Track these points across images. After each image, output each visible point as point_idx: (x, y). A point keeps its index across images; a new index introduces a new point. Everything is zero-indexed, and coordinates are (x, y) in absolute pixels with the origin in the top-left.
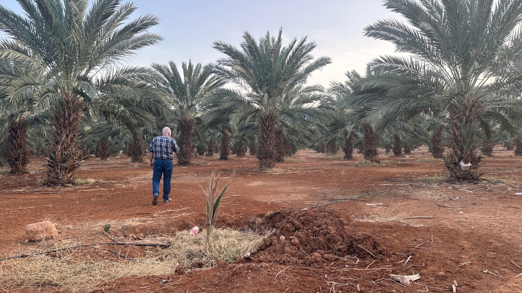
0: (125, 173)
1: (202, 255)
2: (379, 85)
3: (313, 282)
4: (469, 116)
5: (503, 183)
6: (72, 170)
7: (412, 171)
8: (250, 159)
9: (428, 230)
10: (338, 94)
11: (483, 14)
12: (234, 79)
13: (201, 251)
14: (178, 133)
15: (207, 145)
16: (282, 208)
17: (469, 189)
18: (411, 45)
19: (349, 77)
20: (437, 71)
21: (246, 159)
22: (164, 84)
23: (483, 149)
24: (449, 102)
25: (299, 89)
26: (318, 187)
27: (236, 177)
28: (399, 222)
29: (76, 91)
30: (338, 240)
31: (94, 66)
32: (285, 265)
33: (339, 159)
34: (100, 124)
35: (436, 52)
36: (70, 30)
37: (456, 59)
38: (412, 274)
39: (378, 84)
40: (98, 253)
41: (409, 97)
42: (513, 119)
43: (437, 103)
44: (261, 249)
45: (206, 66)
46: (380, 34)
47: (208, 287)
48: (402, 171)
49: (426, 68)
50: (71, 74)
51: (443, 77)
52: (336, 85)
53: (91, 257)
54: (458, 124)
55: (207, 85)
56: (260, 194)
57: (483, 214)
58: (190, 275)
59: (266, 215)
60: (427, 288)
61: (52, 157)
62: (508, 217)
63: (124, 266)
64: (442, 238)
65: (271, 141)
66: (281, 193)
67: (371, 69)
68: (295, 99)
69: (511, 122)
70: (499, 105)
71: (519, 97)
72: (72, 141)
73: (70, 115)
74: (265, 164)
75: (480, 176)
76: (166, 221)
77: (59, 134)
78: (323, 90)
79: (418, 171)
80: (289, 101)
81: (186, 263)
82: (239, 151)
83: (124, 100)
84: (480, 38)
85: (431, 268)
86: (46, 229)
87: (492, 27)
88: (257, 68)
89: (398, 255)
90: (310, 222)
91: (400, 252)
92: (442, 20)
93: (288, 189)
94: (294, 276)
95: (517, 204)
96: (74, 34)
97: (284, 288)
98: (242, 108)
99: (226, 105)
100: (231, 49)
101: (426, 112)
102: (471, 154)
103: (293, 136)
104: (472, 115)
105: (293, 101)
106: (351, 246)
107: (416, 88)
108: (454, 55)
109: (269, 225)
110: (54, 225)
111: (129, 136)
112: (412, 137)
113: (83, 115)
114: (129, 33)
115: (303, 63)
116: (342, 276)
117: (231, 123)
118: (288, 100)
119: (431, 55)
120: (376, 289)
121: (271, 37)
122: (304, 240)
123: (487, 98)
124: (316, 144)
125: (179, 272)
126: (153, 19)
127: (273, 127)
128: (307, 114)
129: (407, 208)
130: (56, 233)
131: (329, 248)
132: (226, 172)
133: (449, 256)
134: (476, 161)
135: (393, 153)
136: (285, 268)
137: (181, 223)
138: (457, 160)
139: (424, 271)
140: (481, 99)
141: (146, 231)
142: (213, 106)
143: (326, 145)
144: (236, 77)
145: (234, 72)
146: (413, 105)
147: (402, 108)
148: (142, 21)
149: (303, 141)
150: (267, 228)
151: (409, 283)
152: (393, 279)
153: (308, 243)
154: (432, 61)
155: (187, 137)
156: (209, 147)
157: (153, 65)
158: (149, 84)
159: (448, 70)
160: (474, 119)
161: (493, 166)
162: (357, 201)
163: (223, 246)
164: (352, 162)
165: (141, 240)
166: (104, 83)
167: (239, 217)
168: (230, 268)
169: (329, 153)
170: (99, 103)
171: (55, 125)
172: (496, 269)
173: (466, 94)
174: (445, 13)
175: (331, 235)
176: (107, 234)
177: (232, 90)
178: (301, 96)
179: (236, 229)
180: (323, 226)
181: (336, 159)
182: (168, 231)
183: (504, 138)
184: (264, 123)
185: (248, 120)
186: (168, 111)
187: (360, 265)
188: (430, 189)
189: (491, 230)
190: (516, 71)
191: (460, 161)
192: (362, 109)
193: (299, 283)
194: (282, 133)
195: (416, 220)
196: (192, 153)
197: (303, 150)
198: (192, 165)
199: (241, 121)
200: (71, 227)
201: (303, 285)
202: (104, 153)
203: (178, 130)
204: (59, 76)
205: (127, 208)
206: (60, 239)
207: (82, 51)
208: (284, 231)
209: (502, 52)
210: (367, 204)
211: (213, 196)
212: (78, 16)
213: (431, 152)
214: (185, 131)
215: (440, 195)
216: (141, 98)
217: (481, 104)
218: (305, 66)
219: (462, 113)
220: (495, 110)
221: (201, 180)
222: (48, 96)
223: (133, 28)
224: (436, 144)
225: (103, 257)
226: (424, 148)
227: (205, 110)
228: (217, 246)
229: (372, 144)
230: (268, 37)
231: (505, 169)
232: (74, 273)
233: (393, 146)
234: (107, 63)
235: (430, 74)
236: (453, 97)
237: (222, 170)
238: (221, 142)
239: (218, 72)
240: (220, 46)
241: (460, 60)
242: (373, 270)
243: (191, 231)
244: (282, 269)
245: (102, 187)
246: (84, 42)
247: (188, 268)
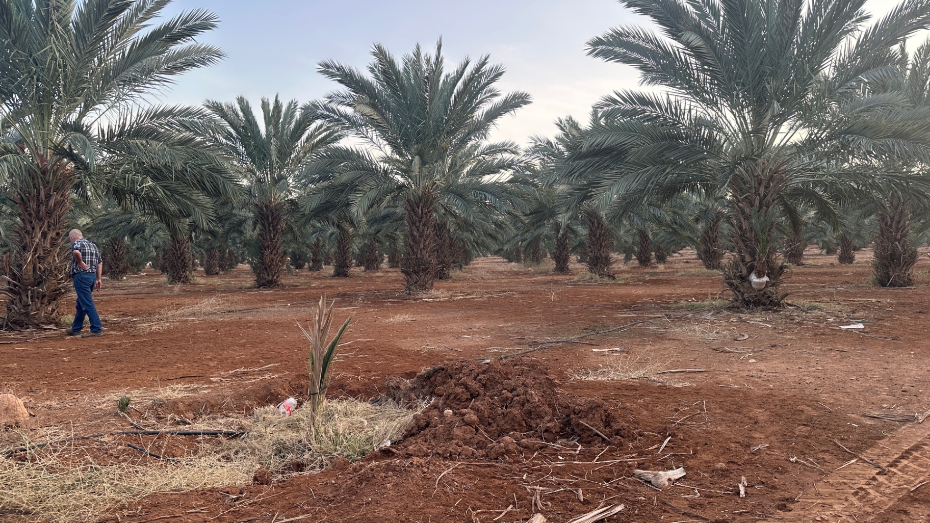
0: (157, 302)
1: (303, 447)
2: (612, 142)
3: (502, 487)
4: (765, 196)
5: (820, 310)
6: (55, 299)
7: (669, 292)
8: (390, 274)
9: (697, 392)
10: (543, 159)
11: (787, 21)
12: (358, 130)
13: (300, 441)
14: (255, 228)
15: (309, 250)
16: (448, 360)
17: (765, 321)
18: (668, 73)
19: (562, 129)
20: (711, 118)
21: (382, 274)
22: (226, 138)
23: (787, 253)
24: (732, 171)
25: (475, 150)
26: (509, 322)
27: (364, 307)
28: (649, 380)
29: (60, 151)
30: (546, 413)
31: (94, 105)
32: (452, 460)
33: (546, 273)
34: (109, 214)
35: (710, 84)
36: (45, 35)
37: (742, 97)
38: (672, 469)
39: (610, 140)
40: (106, 450)
41: (664, 163)
42: (837, 201)
43: (711, 174)
44: (411, 433)
45: (305, 106)
46: (615, 52)
47: (314, 505)
48: (652, 293)
49: (693, 112)
50: (50, 119)
51: (721, 129)
52: (539, 143)
53: (95, 458)
54: (747, 210)
55: (307, 140)
56: (408, 336)
57: (788, 362)
58: (281, 484)
59: (418, 374)
60: (697, 491)
61: (14, 274)
62: (828, 366)
63: (157, 473)
64: (720, 405)
65: (427, 243)
66: (445, 333)
67: (600, 115)
68: (469, 168)
69: (833, 206)
70: (813, 177)
71: (846, 164)
72: (53, 245)
73: (48, 197)
74: (416, 283)
75: (782, 298)
76: (235, 390)
77: (27, 232)
78: (518, 151)
79: (679, 291)
80: (458, 171)
81: (274, 463)
82: (369, 261)
83: (152, 167)
84: (782, 62)
85: (704, 457)
86: (7, 409)
87: (802, 43)
88: (399, 110)
89: (648, 436)
90: (497, 382)
91: (651, 431)
92: (719, 29)
93: (457, 327)
94: (470, 479)
95: (844, 345)
96: (54, 43)
97: (452, 501)
98: (373, 183)
99: (345, 178)
100: (351, 74)
101: (693, 190)
102: (768, 262)
103: (465, 234)
104: (770, 195)
105: (465, 171)
106: (568, 423)
107: (677, 147)
108: (740, 90)
109: (424, 390)
110: (20, 402)
111: (163, 236)
112: (670, 233)
113: (75, 196)
114: (162, 44)
115: (481, 102)
116: (552, 475)
117: (354, 209)
118: (455, 169)
119: (701, 91)
120: (610, 495)
121: (423, 56)
122: (486, 414)
123: (794, 165)
124: (506, 247)
125: (260, 479)
126: (206, 19)
127: (430, 217)
128: (490, 193)
129: (661, 354)
130: (25, 415)
131: (530, 428)
132: (345, 298)
133: (733, 436)
134: (775, 273)
135: (637, 261)
136: (453, 465)
137: (263, 393)
138: (745, 272)
139: (691, 463)
140: (784, 167)
141: (197, 408)
142: (320, 179)
143: (522, 249)
144: (361, 126)
145: (358, 116)
146: (671, 176)
147: (652, 183)
148: (185, 22)
149: (483, 242)
150: (422, 397)
151: (667, 483)
152: (640, 478)
153: (493, 419)
154: (704, 100)
155: (272, 235)
156: (315, 254)
157: (208, 104)
158: (198, 139)
159: (730, 116)
160: (773, 201)
161: (803, 282)
162: (578, 345)
163: (341, 432)
164: (568, 277)
165: (189, 424)
166: (115, 136)
167: (370, 379)
168: (355, 470)
169: (529, 262)
170: (106, 173)
171: (20, 215)
172: (811, 455)
173: (760, 158)
174: (724, 17)
175: (533, 405)
176: (124, 416)
177: (354, 150)
178: (480, 161)
179: (364, 401)
180: (518, 389)
181: (541, 273)
182: (240, 408)
183: (822, 233)
184: (413, 210)
185: (384, 204)
186: (236, 188)
187: (583, 456)
188: (701, 322)
189: (802, 390)
190: (842, 119)
191: (749, 273)
192: (585, 185)
193: (478, 490)
194: (445, 228)
195: (677, 376)
196: (283, 265)
197: (483, 258)
198: (283, 287)
199: (372, 206)
200: (54, 404)
201: (486, 494)
202: (117, 268)
203: (255, 224)
204: (27, 123)
205: (162, 367)
206: (33, 428)
207: (70, 76)
208: (452, 400)
209: (819, 86)
210: (594, 350)
211: (322, 342)
212: (61, 10)
213: (701, 258)
214: (269, 225)
215: (717, 333)
216: (185, 164)
217: (784, 175)
218: (486, 107)
219: (754, 191)
220: (807, 186)
221: (299, 314)
222: (5, 160)
223: (168, 35)
224: (709, 246)
225: (117, 457)
226: (690, 253)
227: (305, 186)
228: (331, 431)
229: (601, 245)
230: (418, 54)
231: (824, 287)
232: (62, 488)
233: (636, 249)
234: (118, 98)
235: (699, 123)
236: (738, 164)
237: (339, 295)
238: (336, 245)
239: (329, 116)
240: (331, 70)
241: (749, 100)
242: (606, 464)
243: (282, 406)
244: (448, 467)
245: (114, 330)
246: (74, 60)
247: (277, 472)
